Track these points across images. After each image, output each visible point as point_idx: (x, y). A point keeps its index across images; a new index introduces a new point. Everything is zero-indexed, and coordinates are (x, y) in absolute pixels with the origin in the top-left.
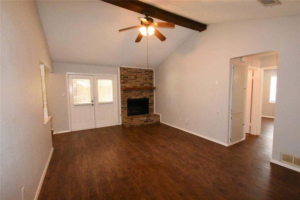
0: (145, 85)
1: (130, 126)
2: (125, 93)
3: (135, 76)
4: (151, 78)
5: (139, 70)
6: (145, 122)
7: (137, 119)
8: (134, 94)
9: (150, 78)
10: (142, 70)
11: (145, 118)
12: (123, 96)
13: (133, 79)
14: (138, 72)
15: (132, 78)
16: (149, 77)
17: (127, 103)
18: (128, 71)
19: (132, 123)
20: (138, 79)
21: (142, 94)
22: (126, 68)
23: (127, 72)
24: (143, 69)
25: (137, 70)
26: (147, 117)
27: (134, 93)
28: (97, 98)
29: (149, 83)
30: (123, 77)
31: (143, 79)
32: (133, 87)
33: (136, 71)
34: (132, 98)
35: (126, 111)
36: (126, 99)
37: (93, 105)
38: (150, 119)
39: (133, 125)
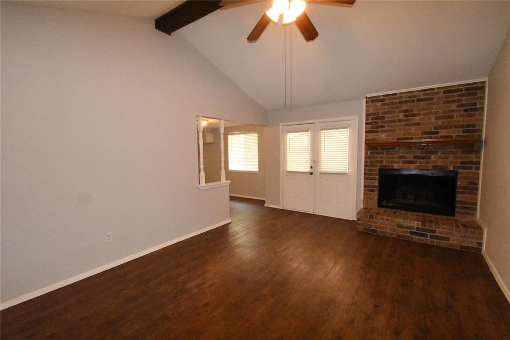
0: (443, 132)
1: (366, 229)
2: (375, 155)
3: (406, 111)
4: (474, 109)
5: (422, 93)
6: (412, 233)
7: (387, 220)
8: (401, 157)
9: (465, 111)
10: (436, 91)
11: (416, 224)
12: (369, 160)
13: (400, 121)
14: (419, 100)
15: (396, 119)
16: (463, 109)
17: (377, 177)
18: (387, 102)
19: (373, 225)
20: (417, 118)
21: (430, 158)
22: (380, 96)
23: (383, 105)
24: (439, 88)
25: (416, 94)
26: (424, 222)
27: (401, 155)
28: (318, 162)
29: (462, 126)
30: (372, 119)
31: (433, 117)
32: (398, 139)
33: (410, 97)
34: (393, 166)
35: (376, 196)
36: (377, 168)
37: (311, 174)
38: (434, 231)
39: (375, 231)
